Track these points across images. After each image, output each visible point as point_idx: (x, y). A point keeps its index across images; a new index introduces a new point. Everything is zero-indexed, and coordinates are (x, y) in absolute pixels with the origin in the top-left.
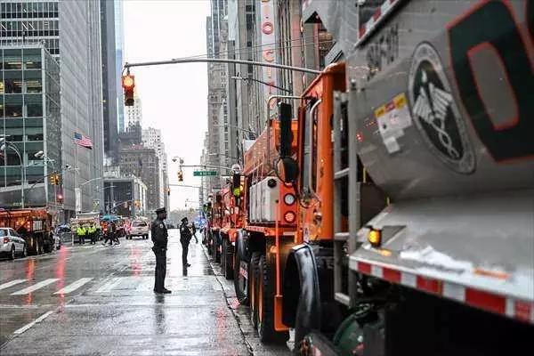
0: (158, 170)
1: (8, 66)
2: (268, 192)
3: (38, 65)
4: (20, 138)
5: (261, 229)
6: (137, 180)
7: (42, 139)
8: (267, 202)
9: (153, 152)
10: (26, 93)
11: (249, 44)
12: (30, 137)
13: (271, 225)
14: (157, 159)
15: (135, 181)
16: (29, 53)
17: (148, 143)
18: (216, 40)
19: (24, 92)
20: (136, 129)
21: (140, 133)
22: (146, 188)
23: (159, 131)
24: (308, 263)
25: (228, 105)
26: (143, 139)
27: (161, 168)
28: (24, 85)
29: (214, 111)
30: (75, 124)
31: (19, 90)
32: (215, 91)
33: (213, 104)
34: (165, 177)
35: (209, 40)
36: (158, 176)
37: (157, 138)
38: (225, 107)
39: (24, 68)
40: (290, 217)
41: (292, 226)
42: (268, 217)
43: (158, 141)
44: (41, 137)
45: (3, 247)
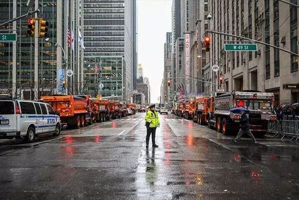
0: (148, 91)
1: (112, 62)
3: (121, 62)
4: (115, 82)
5: (201, 111)
8: (202, 107)
9: (147, 85)
11: (180, 56)
12: (118, 82)
14: (148, 87)
15: (142, 94)
16: (118, 58)
17: (145, 82)
18: (168, 51)
19: (117, 69)
21: (143, 79)
22: (145, 96)
23: (148, 78)
25: (172, 72)
26: (143, 81)
29: (166, 73)
31: (115, 69)
32: (167, 67)
35: (165, 51)
39: (117, 63)
42: (203, 109)
43: (148, 82)
44: (121, 82)
45: (130, 112)
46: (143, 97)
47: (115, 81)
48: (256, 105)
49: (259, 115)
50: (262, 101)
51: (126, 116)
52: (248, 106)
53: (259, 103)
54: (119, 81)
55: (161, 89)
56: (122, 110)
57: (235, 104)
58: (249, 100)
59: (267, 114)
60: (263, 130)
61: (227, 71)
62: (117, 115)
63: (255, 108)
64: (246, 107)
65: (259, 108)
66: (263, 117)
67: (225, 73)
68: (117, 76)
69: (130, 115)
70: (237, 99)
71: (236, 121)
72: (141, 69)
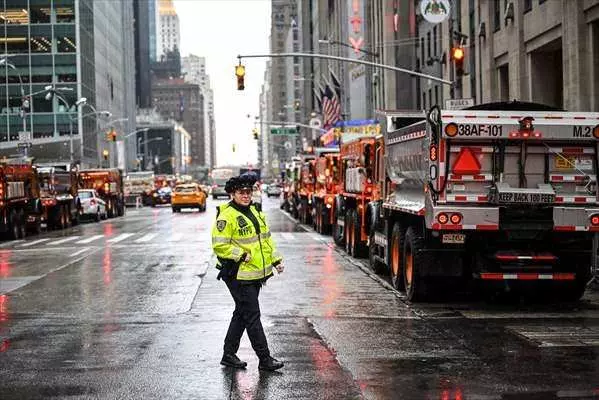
0: (202, 113)
2: (358, 176)
5: (354, 195)
6: (178, 127)
7: (76, 80)
8: (358, 180)
9: (196, 88)
10: (56, 23)
12: (61, 78)
13: (360, 193)
14: (202, 98)
15: (176, 128)
17: (189, 76)
19: (53, 22)
20: (174, 56)
21: (179, 62)
22: (188, 137)
23: (204, 58)
24: (374, 209)
25: (300, 28)
26: (183, 71)
27: (206, 109)
28: (53, 14)
29: (280, 36)
30: (106, 57)
31: (47, 19)
32: (282, 7)
33: (278, 26)
34: (212, 122)
36: (202, 120)
37: (200, 68)
38: (295, 32)
40: (369, 190)
41: (370, 194)
42: (358, 189)
43: (202, 73)
44: (74, 77)
45: (91, 209)
46: (183, 139)
47: (42, 72)
48: (534, 166)
49: (543, 210)
50: (558, 150)
51: (75, 223)
52: (497, 170)
53: (547, 156)
54: (63, 71)
55: (261, 101)
56: (49, 201)
57: (442, 166)
58: (500, 145)
59: (580, 203)
60: (561, 277)
61: (502, 21)
62: (21, 222)
63: (530, 179)
64: (489, 177)
65: (546, 181)
66: (561, 219)
67: (497, 29)
68: (54, 52)
69: (93, 218)
70: (450, 143)
71: (447, 239)
72: (171, 19)
